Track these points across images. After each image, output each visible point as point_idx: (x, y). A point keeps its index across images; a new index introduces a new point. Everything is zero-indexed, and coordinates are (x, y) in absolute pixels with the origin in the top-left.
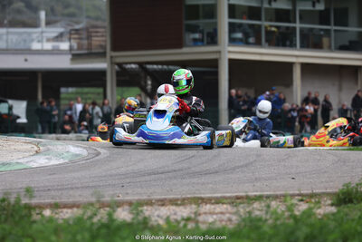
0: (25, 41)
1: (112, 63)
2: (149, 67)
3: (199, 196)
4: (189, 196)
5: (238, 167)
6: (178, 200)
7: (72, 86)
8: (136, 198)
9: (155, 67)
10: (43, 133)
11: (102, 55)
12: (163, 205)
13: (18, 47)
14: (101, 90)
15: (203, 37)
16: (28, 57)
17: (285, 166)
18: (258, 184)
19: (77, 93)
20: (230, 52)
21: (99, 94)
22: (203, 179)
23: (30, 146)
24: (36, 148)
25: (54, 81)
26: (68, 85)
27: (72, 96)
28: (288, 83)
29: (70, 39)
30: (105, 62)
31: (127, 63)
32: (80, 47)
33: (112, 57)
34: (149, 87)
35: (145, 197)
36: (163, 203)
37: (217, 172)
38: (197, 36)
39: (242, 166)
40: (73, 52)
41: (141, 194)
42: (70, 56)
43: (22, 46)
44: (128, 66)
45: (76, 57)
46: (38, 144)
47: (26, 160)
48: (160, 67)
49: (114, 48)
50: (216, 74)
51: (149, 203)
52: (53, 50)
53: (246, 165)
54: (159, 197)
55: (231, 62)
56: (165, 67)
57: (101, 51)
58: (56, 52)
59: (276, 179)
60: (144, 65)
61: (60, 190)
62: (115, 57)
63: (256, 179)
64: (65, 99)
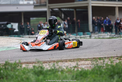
0: (17, 1)
1: (49, 8)
2: (62, 9)
3: (79, 58)
4: (76, 58)
5: (95, 47)
6: (72, 59)
7: (35, 17)
8: (56, 59)
9: (65, 9)
11: (45, 5)
12: (66, 62)
13: (14, 3)
14: (45, 18)
16: (18, 7)
17: (112, 46)
18: (101, 53)
19: (37, 20)
20: (92, 3)
21: (44, 20)
22: (81, 52)
23: (18, 41)
24: (20, 41)
25: (28, 15)
26: (33, 17)
27: (35, 21)
28: (114, 14)
30: (46, 8)
31: (54, 8)
32: (37, 3)
33: (49, 6)
34: (63, 17)
35: (60, 59)
36: (66, 61)
39: (96, 46)
40: (35, 5)
41: (58, 58)
42: (33, 6)
43: (16, 3)
44: (55, 9)
45: (35, 6)
46: (21, 40)
47: (17, 46)
48: (66, 9)
49: (50, 3)
50: (87, 11)
51: (62, 61)
52: (27, 4)
53: (97, 46)
54: (65, 59)
55: (93, 7)
56: (68, 9)
57: (45, 4)
58: (28, 5)
59: (108, 51)
60: (61, 9)
61: (29, 57)
62: (50, 6)
63: (101, 51)
64: (32, 22)
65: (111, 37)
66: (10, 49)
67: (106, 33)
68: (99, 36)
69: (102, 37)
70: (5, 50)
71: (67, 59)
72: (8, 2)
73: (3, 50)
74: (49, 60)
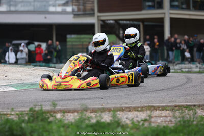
0: (45, 6)
1: (99, 20)
2: (121, 22)
3: (151, 105)
4: (146, 105)
5: (176, 87)
6: (139, 107)
7: (74, 33)
8: (113, 106)
9: (125, 22)
10: (56, 63)
11: (93, 15)
12: (130, 111)
13: (40, 10)
15: (154, 4)
16: (48, 16)
18: (188, 98)
19: (77, 38)
20: (171, 14)
22: (154, 94)
23: (47, 73)
24: (52, 74)
25: (63, 31)
26: (71, 33)
27: (75, 40)
29: (73, 5)
30: (94, 19)
31: (107, 20)
32: (79, 10)
33: (98, 17)
34: (121, 35)
35: (118, 106)
36: (129, 109)
37: (163, 90)
38: (150, 3)
39: (179, 86)
40: (75, 13)
41: (116, 104)
42: (72, 16)
43: (43, 9)
44: (109, 22)
45: (76, 15)
46: (53, 72)
48: (128, 22)
49: (100, 11)
50: (162, 27)
51: (122, 110)
52: (62, 12)
53: (181, 85)
54: (127, 106)
55: (172, 20)
56: (131, 22)
57: (92, 12)
58: (64, 12)
59: (199, 94)
60: (118, 21)
61: (66, 100)
62: (101, 16)
63: (188, 95)
64: (70, 41)
65: (201, 70)
66: (35, 87)
67: (193, 64)
68: (182, 68)
69: (187, 70)
70: (26, 88)
71: (131, 107)
72: (31, 8)
73: (23, 88)
74: (100, 107)
